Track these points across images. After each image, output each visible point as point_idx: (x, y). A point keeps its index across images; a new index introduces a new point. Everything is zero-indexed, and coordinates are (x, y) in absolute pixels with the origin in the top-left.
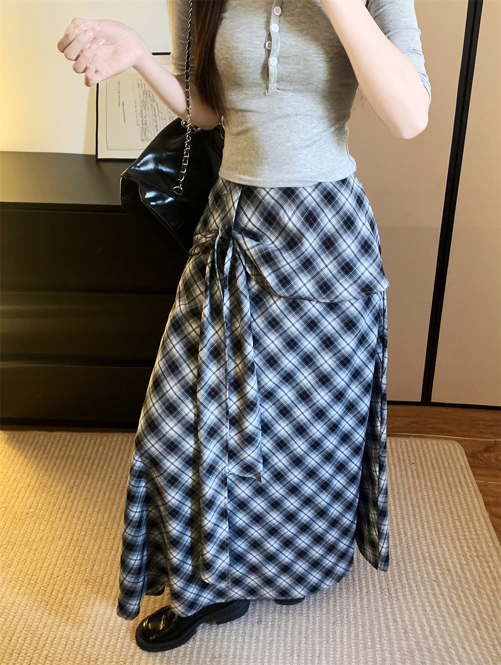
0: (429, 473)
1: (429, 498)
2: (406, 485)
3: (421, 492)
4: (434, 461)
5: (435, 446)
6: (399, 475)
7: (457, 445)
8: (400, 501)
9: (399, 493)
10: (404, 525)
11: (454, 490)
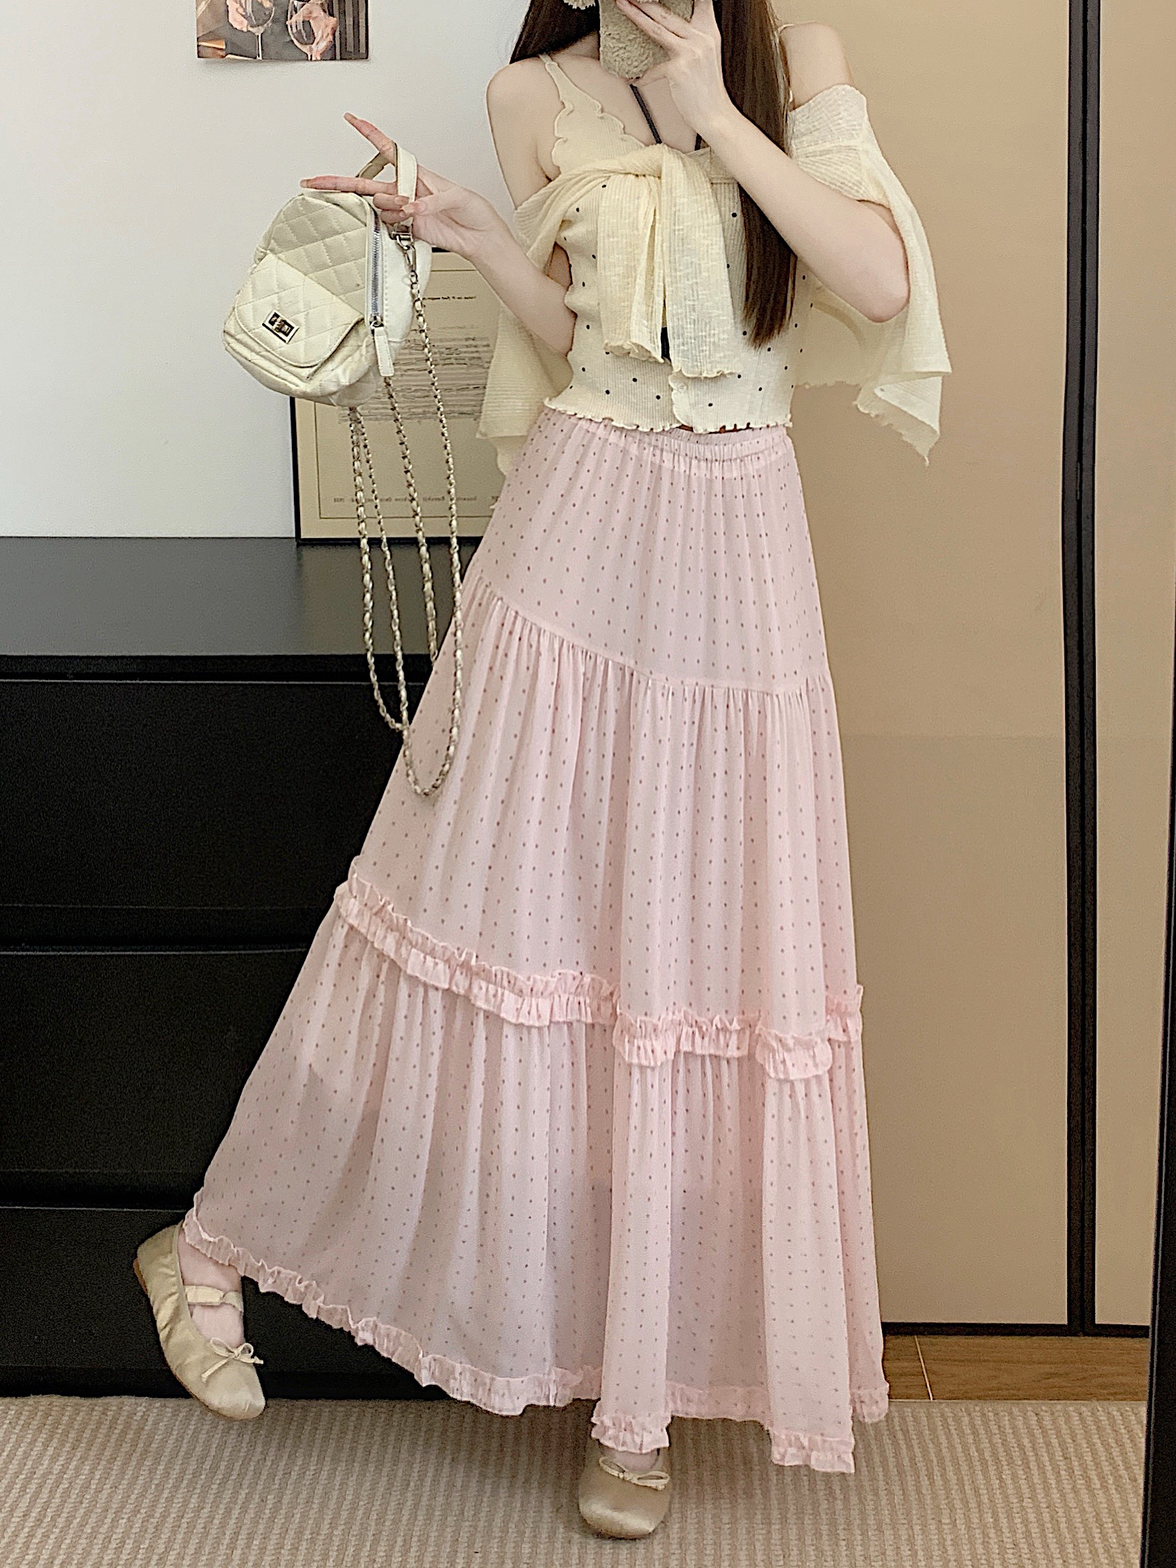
2: (1089, 1509)
6: (1068, 1488)
9: (1071, 1528)
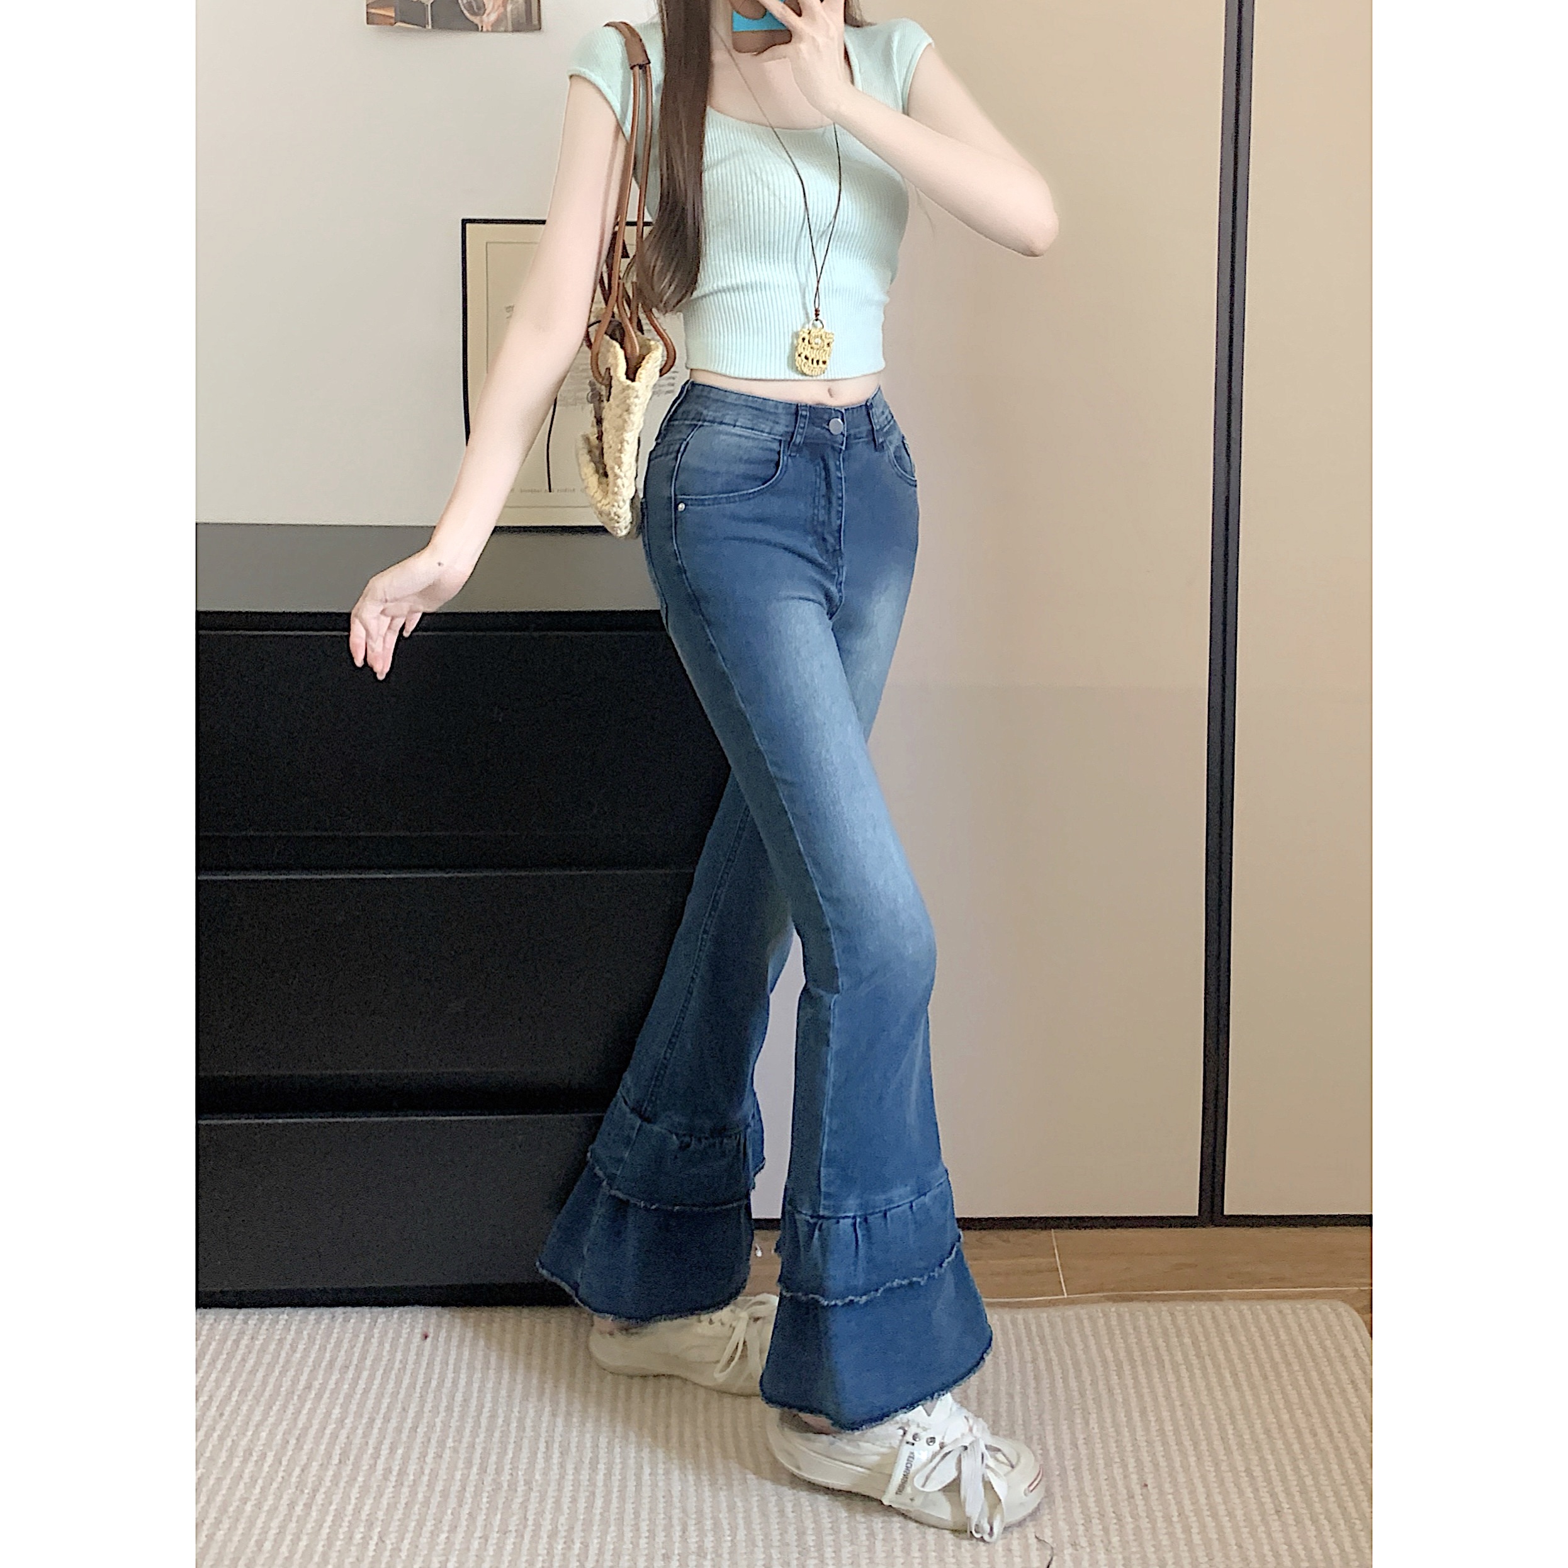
0: (1278, 1376)
1: (1281, 1427)
3: (1262, 1415)
4: (1288, 1349)
5: (1290, 1317)
7: (1343, 1308)
8: (1210, 1443)
10: (1225, 1494)
11: (1339, 1400)
